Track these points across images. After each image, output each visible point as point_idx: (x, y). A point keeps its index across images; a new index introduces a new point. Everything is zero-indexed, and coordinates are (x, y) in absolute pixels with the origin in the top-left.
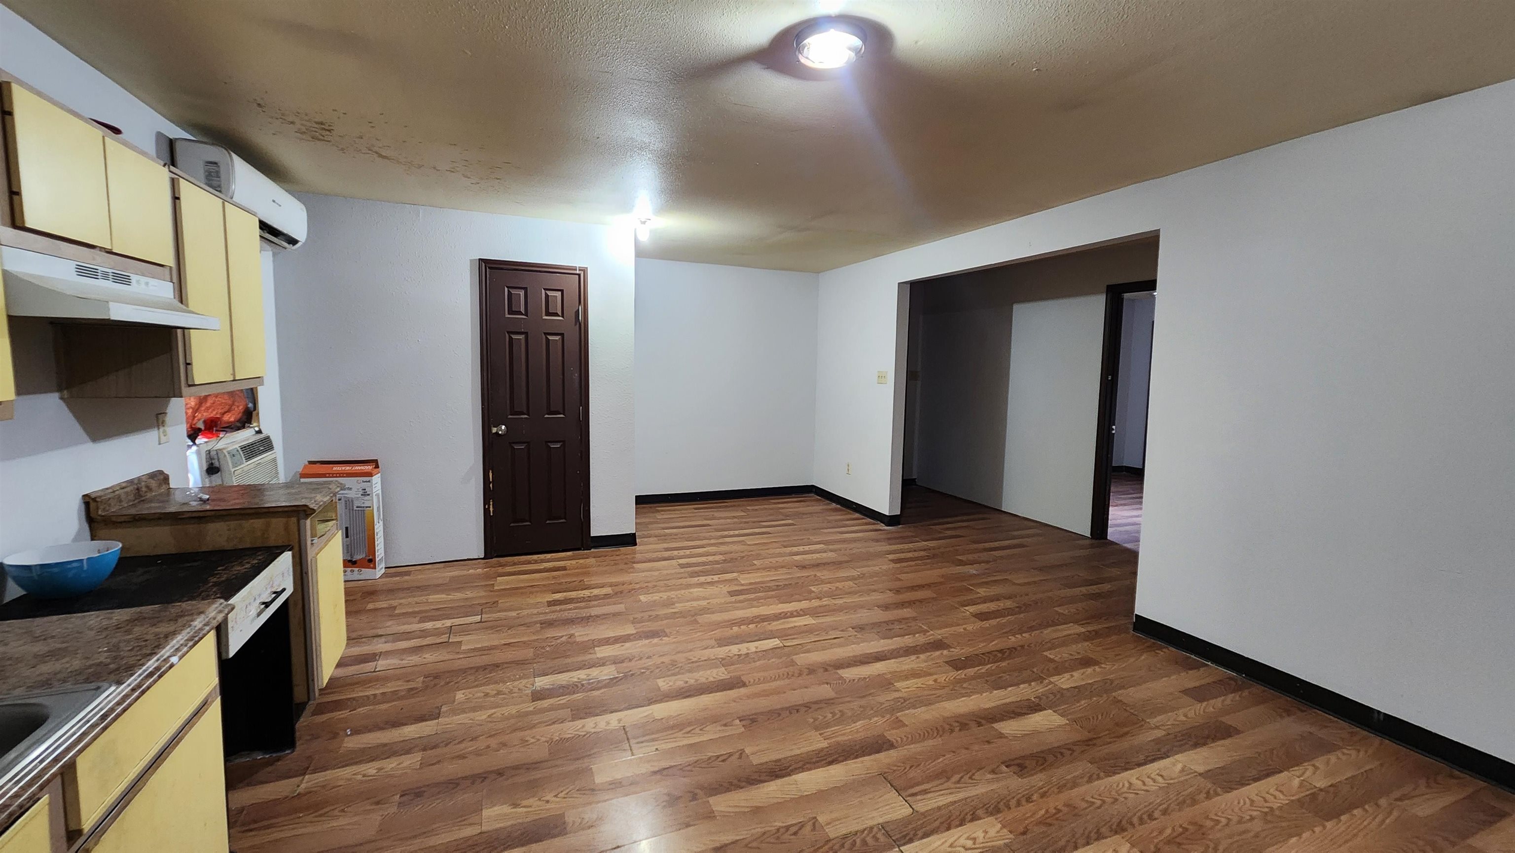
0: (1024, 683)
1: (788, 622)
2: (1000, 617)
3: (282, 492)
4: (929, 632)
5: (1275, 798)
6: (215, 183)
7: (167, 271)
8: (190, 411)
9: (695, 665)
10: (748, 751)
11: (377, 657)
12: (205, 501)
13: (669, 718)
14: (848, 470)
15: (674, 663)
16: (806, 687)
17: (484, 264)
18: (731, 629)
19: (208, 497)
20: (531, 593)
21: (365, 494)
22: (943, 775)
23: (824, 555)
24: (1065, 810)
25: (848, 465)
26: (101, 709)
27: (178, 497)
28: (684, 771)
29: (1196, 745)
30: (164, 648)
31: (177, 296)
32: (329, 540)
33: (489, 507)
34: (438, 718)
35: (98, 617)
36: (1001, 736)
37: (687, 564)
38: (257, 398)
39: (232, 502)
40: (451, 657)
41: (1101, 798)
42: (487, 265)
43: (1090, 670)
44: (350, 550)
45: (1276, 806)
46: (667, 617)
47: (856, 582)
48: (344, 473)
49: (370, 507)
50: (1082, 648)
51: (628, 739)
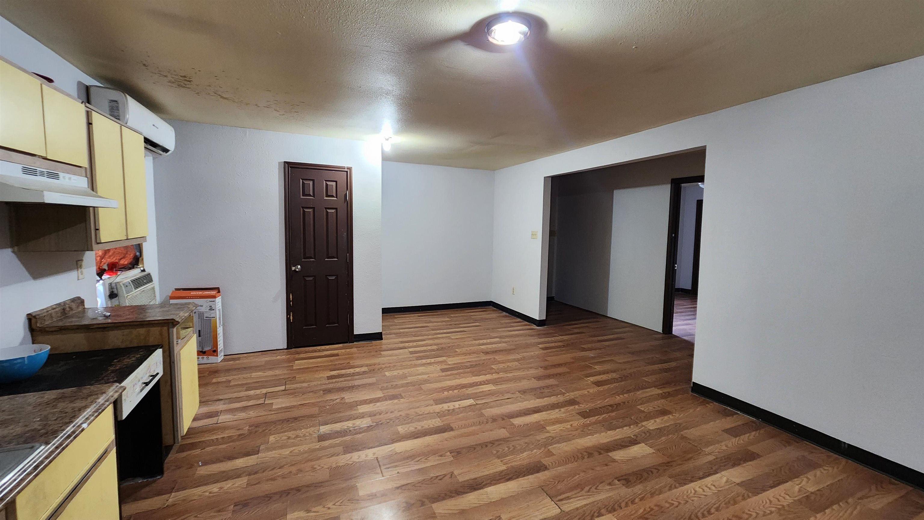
0: (626, 426)
1: (478, 389)
2: (609, 384)
3: (157, 310)
4: (566, 394)
5: (784, 498)
6: (116, 114)
7: (83, 171)
8: (99, 258)
9: (421, 417)
10: (456, 473)
11: (219, 414)
12: (107, 317)
13: (407, 451)
14: (513, 291)
15: (407, 416)
16: (491, 431)
17: (287, 165)
18: (443, 393)
19: (109, 314)
20: (317, 371)
21: (211, 309)
22: (579, 486)
23: (500, 345)
24: (656, 508)
25: (513, 289)
26: (34, 462)
27: (90, 314)
28: (415, 486)
29: (734, 465)
30: (78, 418)
31: (90, 186)
32: (188, 341)
33: (290, 317)
34: (258, 454)
35: (34, 397)
36: (614, 461)
37: (414, 351)
38: (142, 249)
39: (125, 317)
40: (266, 413)
41: (677, 500)
42: (289, 165)
43: (666, 418)
44: (201, 345)
45: (785, 504)
46: (402, 386)
47: (520, 362)
48: (198, 296)
49: (214, 317)
50: (660, 404)
51: (380, 466)
